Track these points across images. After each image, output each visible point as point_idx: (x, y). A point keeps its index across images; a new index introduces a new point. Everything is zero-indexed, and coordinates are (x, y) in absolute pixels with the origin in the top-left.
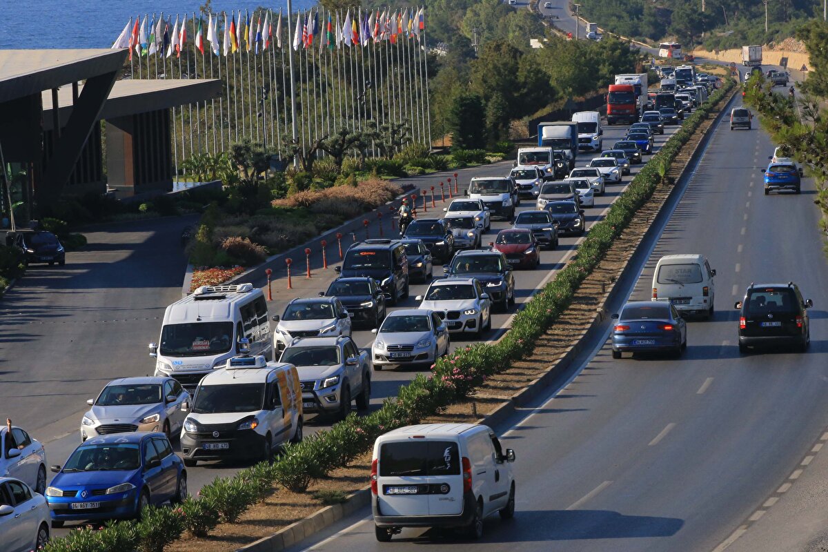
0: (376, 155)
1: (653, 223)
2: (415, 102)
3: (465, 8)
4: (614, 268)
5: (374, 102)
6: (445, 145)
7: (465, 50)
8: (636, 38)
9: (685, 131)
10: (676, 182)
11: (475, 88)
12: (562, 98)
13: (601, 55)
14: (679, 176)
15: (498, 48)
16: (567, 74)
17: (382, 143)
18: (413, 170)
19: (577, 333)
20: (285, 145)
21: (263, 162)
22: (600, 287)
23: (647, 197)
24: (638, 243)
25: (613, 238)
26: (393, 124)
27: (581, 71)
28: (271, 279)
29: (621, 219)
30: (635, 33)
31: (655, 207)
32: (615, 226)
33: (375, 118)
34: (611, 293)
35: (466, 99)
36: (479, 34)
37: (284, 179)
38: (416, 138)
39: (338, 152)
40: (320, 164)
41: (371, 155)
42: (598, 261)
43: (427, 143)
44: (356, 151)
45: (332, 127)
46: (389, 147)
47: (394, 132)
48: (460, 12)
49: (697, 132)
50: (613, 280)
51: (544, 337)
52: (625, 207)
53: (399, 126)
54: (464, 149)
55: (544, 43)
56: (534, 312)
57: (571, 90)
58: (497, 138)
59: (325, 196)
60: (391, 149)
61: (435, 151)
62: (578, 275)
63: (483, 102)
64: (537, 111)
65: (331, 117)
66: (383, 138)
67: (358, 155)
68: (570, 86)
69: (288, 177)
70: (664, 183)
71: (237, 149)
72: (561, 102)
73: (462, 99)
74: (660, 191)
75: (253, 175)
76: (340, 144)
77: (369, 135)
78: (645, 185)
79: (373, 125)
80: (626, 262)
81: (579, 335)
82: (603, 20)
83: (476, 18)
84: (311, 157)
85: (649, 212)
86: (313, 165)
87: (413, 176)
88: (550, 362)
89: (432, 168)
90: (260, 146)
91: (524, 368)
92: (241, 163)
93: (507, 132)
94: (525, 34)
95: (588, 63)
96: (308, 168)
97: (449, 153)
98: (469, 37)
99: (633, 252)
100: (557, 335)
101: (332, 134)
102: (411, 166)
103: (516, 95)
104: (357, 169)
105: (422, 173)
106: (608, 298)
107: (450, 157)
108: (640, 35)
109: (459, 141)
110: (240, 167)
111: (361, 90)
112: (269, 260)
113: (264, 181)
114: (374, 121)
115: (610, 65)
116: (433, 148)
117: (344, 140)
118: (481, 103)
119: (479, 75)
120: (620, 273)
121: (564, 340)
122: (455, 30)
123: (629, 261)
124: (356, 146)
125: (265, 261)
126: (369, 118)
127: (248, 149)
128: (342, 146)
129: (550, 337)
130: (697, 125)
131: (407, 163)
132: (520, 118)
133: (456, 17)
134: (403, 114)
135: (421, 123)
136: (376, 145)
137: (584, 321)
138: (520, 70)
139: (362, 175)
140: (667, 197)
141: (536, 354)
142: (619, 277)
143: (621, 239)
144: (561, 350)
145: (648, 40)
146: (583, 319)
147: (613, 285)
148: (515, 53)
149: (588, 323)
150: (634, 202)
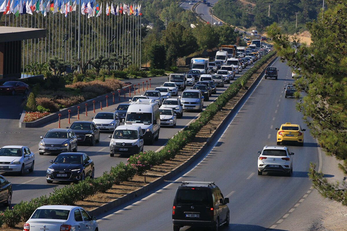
0: (116, 69)
1: (236, 105)
2: (134, 47)
3: (162, 8)
4: (216, 124)
5: (116, 45)
6: (147, 66)
7: (161, 26)
8: (238, 26)
9: (255, 67)
10: (248, 89)
11: (163, 42)
12: (201, 50)
13: (221, 32)
14: (250, 87)
15: (175, 25)
16: (205, 39)
17: (118, 64)
18: (131, 76)
19: (196, 150)
20: (74, 61)
21: (63, 68)
22: (209, 131)
23: (235, 94)
24: (229, 113)
25: (217, 111)
26: (124, 55)
27: (211, 38)
28: (61, 119)
29: (221, 102)
30: (238, 24)
31: (237, 99)
32: (218, 105)
33: (116, 52)
34: (214, 134)
35: (158, 46)
36: (168, 20)
37: (72, 76)
38: (134, 62)
39: (98, 66)
40: (88, 71)
41: (113, 68)
42: (209, 120)
43: (139, 65)
44: (106, 66)
45: (96, 55)
46: (121, 65)
47: (124, 59)
48: (160, 9)
49: (261, 68)
50: (215, 128)
51: (181, 151)
52: (224, 98)
53: (127, 57)
54: (155, 68)
55: (196, 25)
56: (177, 139)
57: (206, 46)
58: (171, 65)
59: (90, 84)
60: (122, 66)
61: (142, 69)
62: (199, 125)
63: (166, 48)
64: (190, 54)
65: (96, 50)
66: (119, 61)
67: (107, 69)
68: (206, 45)
69: (75, 76)
70: (243, 89)
71: (52, 61)
72: (201, 51)
73: (156, 46)
74: (241, 92)
75: (58, 74)
76: (99, 63)
77: (113, 59)
78: (234, 89)
79: (115, 55)
80: (222, 121)
81: (197, 151)
82: (224, 18)
83: (167, 13)
84: (86, 67)
85: (235, 101)
86: (86, 71)
87: (132, 79)
88: (182, 162)
89: (140, 76)
90: (62, 60)
91: (170, 164)
92: (54, 68)
93: (175, 63)
94: (189, 21)
95: (214, 35)
96: (84, 72)
97: (148, 70)
98: (163, 21)
99: (226, 117)
100: (187, 150)
101: (96, 58)
102: (131, 75)
103: (181, 46)
104: (106, 74)
105: (135, 78)
106: (212, 136)
107: (148, 72)
108: (240, 25)
109: (153, 65)
110: (52, 69)
111: (110, 39)
112: (61, 110)
113: (63, 77)
114: (115, 53)
115: (225, 37)
116: (142, 67)
117: (101, 61)
118: (164, 49)
119: (165, 37)
120: (219, 126)
121: (190, 153)
122: (157, 18)
123: (223, 121)
124: (106, 64)
125: (59, 111)
126: (113, 52)
127: (57, 62)
128: (100, 63)
129: (184, 151)
130: (261, 65)
131: (129, 73)
132: (182, 57)
133: (158, 12)
134: (129, 52)
135: (137, 56)
136: (116, 64)
137: (200, 145)
138: (183, 35)
139: (108, 77)
140: (244, 95)
141: (177, 158)
142: (218, 127)
143: (221, 111)
144: (188, 157)
145: (243, 28)
146: (199, 144)
147: (215, 131)
148: (182, 28)
149: (202, 146)
150: (229, 96)
